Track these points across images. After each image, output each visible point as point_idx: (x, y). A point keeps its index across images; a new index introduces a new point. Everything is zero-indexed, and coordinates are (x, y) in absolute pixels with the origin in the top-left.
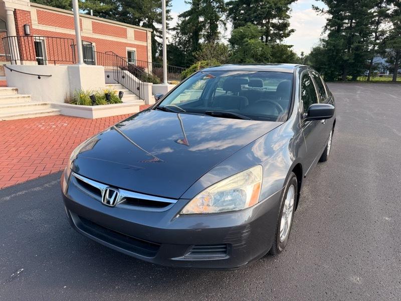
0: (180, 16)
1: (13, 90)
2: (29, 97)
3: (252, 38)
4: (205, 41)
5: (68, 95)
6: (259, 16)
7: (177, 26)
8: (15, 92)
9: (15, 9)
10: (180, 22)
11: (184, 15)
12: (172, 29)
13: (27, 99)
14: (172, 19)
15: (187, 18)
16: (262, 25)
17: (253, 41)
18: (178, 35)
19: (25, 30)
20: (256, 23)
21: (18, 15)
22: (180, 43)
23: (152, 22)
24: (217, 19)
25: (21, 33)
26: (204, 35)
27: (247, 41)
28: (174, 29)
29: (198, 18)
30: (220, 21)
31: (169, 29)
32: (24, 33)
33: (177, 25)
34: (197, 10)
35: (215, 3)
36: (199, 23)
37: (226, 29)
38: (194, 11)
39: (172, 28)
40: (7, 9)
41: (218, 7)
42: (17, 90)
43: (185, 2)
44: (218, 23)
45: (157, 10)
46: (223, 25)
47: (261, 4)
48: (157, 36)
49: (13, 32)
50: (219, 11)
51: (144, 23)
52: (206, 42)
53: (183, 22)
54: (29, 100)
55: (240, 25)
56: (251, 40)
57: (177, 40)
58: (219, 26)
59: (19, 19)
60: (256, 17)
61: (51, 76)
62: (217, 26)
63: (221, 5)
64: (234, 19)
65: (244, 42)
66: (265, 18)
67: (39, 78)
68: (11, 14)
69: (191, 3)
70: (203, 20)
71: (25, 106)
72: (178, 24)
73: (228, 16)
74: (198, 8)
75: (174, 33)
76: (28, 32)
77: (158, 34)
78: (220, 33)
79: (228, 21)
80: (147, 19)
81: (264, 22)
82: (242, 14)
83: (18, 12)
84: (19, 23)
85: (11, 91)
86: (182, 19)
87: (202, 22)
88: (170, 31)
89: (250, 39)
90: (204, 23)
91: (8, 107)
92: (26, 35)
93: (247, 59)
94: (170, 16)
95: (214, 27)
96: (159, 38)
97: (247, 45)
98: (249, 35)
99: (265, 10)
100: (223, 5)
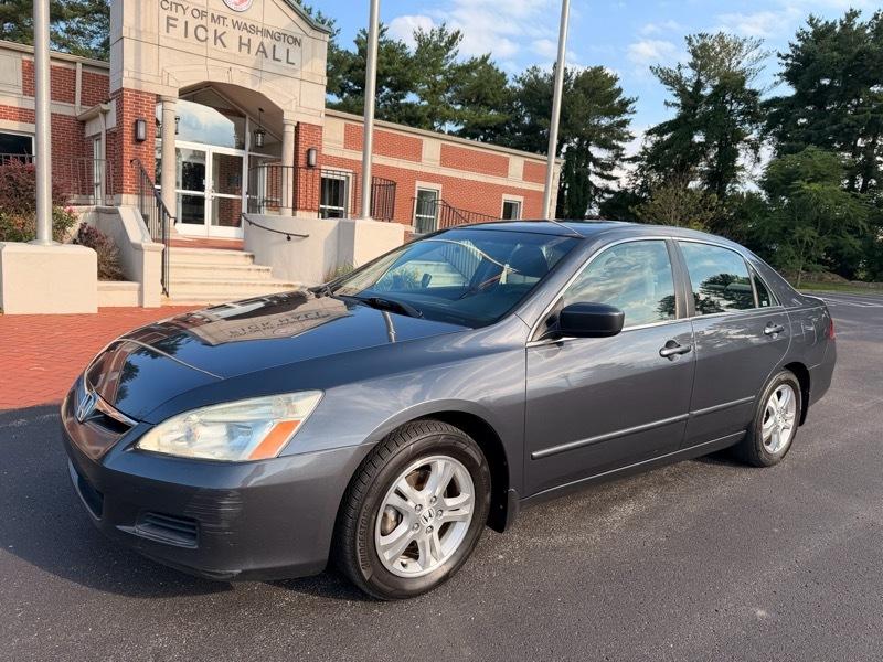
0: (649, 133)
1: (246, 256)
2: (268, 270)
3: (815, 180)
4: (704, 184)
5: (333, 270)
6: (846, 130)
7: (643, 154)
8: (249, 260)
9: (298, 123)
10: (649, 145)
11: (660, 130)
12: (628, 159)
13: (263, 274)
14: (632, 138)
15: (666, 137)
16: (856, 151)
17: (815, 186)
18: (641, 171)
19: (308, 158)
20: (838, 146)
21: (302, 133)
22: (644, 187)
23: (588, 145)
24: (739, 136)
25: (302, 163)
26: (702, 172)
27: (801, 187)
28: (634, 159)
29: (692, 136)
30: (745, 141)
31: (623, 160)
32: (304, 164)
33: (642, 151)
34: (690, 120)
35: (735, 104)
36: (693, 145)
37: (759, 160)
38: (682, 122)
39: (629, 156)
40: (285, 122)
41: (741, 113)
42: (252, 257)
43: (666, 103)
44: (738, 146)
45: (602, 122)
46: (751, 152)
47: (855, 102)
48: (596, 174)
49: (289, 159)
50: (743, 122)
51: (568, 148)
52: (706, 187)
53: (657, 144)
54: (268, 275)
55: (792, 151)
56: (812, 184)
57: (639, 182)
58: (742, 153)
59: (302, 139)
60: (835, 133)
61: (307, 236)
62: (736, 154)
63: (750, 107)
64: (781, 136)
65: (794, 189)
66: (864, 136)
67: (289, 239)
68: (290, 131)
69: (678, 105)
70: (703, 140)
71: (254, 285)
72: (644, 148)
73: (765, 132)
74: (695, 115)
75: (634, 167)
76: (313, 161)
77: (598, 170)
78: (742, 168)
79: (765, 142)
80: (576, 140)
81: (860, 143)
82: (803, 125)
83: (302, 127)
84: (301, 145)
85: (243, 258)
86: (655, 138)
87: (700, 144)
88: (625, 165)
89: (809, 182)
90: (705, 146)
91: (226, 284)
92: (309, 166)
93: (799, 229)
94: (628, 133)
95: (727, 156)
96: (598, 178)
97: (799, 195)
98: (808, 172)
99: (862, 116)
100: (755, 108)
